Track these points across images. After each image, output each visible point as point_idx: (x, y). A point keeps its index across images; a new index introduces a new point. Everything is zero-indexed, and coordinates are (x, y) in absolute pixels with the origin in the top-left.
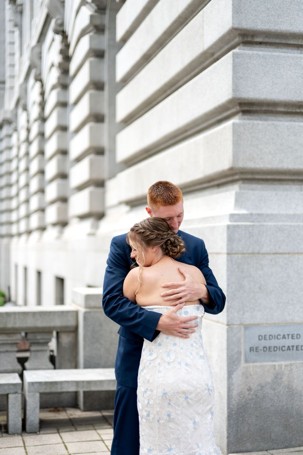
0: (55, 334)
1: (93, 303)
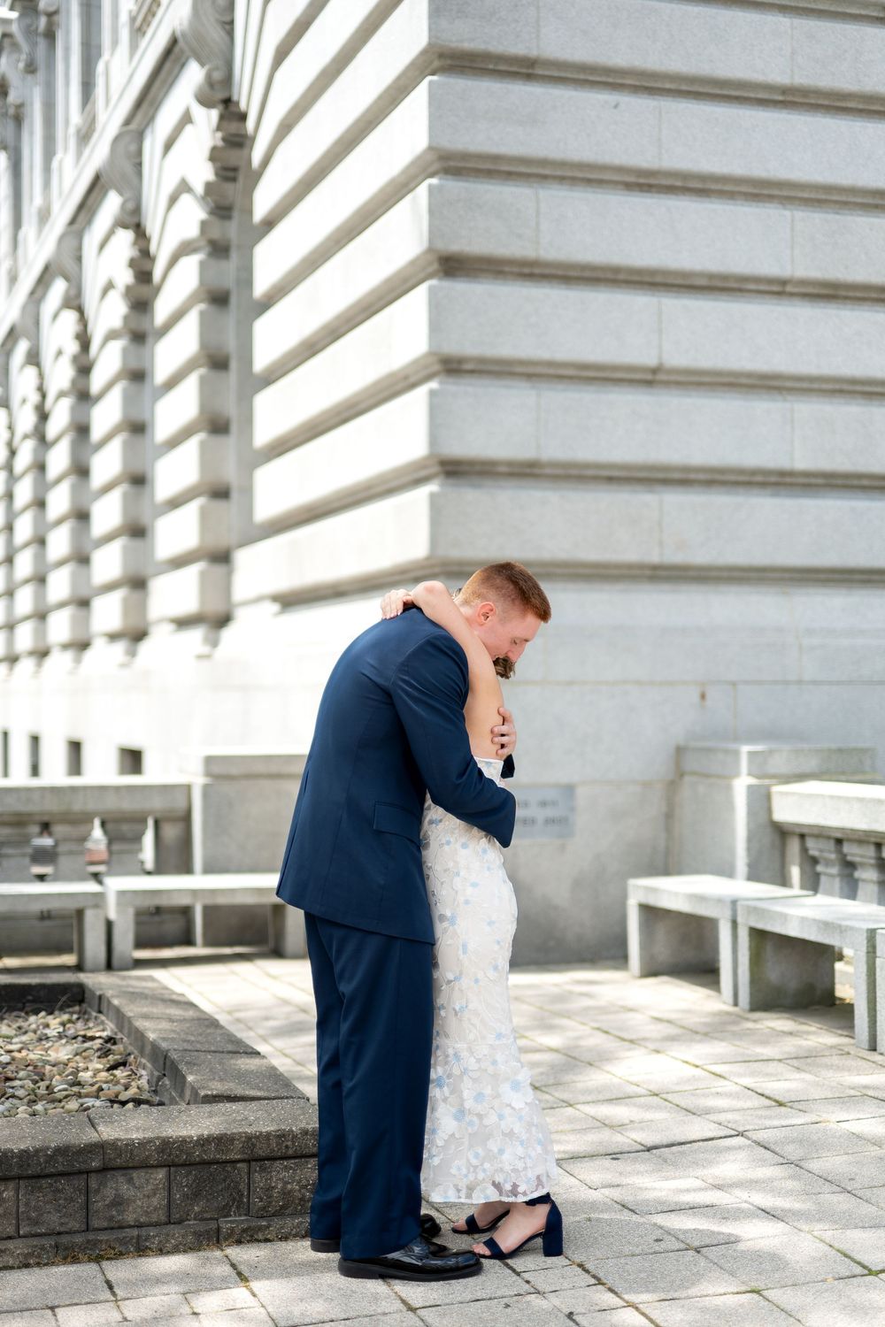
0: (150, 823)
1: (217, 770)
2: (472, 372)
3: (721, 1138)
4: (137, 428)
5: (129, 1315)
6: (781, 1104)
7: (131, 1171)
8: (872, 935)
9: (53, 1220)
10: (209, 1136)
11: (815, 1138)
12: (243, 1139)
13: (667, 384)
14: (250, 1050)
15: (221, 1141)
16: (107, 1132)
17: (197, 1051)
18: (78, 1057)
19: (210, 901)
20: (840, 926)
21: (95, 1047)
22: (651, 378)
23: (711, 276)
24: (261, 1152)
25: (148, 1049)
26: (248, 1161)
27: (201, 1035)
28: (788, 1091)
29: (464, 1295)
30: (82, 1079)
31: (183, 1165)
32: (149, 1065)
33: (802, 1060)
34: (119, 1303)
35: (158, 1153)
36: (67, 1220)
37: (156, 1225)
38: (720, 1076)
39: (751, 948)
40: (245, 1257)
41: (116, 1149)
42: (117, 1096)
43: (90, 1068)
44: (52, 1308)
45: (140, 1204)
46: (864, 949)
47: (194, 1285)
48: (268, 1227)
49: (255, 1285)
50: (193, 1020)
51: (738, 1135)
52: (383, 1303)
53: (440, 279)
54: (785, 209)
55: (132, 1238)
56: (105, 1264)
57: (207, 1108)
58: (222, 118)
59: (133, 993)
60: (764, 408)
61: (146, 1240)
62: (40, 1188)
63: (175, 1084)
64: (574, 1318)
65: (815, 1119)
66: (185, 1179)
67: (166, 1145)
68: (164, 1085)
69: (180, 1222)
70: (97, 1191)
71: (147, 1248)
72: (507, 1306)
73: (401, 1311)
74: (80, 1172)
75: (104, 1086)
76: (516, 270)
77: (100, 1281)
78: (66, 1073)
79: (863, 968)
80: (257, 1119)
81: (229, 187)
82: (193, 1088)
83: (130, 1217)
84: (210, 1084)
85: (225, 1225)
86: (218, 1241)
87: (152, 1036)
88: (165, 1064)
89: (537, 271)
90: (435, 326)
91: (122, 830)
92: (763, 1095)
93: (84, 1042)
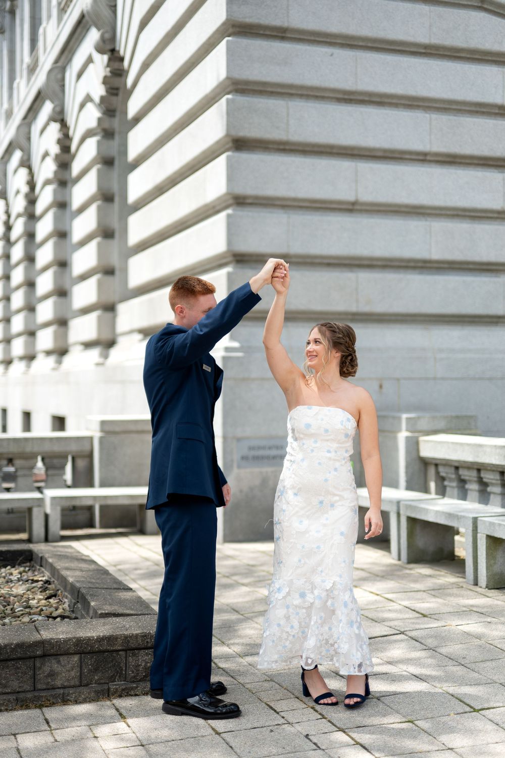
0: (70, 458)
1: (107, 428)
2: (251, 204)
3: (391, 635)
4: (62, 235)
5: (58, 738)
6: (424, 616)
7: (59, 657)
8: (475, 521)
9: (15, 685)
10: (103, 636)
11: (443, 634)
12: (123, 638)
13: (361, 211)
14: (127, 587)
15: (110, 639)
16: (46, 635)
17: (96, 588)
18: (29, 592)
19: (103, 503)
20: (457, 516)
21: (39, 586)
22: (351, 208)
23: (385, 151)
24: (132, 645)
25: (68, 588)
26: (125, 650)
27: (99, 579)
28: (429, 608)
29: (247, 725)
30: (31, 605)
31: (89, 653)
32: (69, 596)
33: (436, 591)
34: (53, 731)
35: (74, 646)
36: (23, 685)
37: (73, 687)
38: (391, 600)
39: (408, 528)
40: (124, 705)
41: (50, 644)
42: (51, 614)
43: (36, 598)
44: (15, 735)
45: (64, 675)
46: (471, 528)
47: (96, 721)
48: (137, 687)
49: (130, 721)
50: (94, 570)
51: (400, 634)
52: (202, 730)
53: (233, 152)
54: (426, 113)
55: (60, 694)
56: (44, 709)
57: (102, 620)
58: (110, 60)
59: (60, 555)
60: (415, 225)
61: (68, 695)
62: (8, 667)
63: (84, 608)
64: (309, 737)
65: (444, 624)
66: (90, 661)
67: (79, 641)
68: (78, 608)
69: (87, 685)
70: (40, 668)
71: (68, 700)
72: (272, 731)
73: (212, 734)
74: (30, 658)
75: (44, 608)
76: (275, 146)
77: (41, 719)
78: (22, 601)
79: (470, 539)
80: (130, 626)
81: (114, 98)
82: (94, 609)
83: (58, 683)
84: (104, 607)
85: (113, 687)
86: (108, 696)
87: (71, 580)
88: (78, 595)
89: (287, 147)
90: (230, 179)
91: (54, 463)
92: (414, 611)
93: (32, 583)
